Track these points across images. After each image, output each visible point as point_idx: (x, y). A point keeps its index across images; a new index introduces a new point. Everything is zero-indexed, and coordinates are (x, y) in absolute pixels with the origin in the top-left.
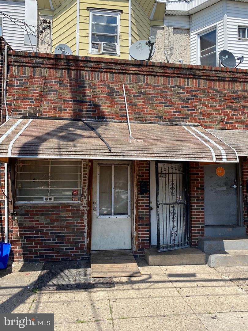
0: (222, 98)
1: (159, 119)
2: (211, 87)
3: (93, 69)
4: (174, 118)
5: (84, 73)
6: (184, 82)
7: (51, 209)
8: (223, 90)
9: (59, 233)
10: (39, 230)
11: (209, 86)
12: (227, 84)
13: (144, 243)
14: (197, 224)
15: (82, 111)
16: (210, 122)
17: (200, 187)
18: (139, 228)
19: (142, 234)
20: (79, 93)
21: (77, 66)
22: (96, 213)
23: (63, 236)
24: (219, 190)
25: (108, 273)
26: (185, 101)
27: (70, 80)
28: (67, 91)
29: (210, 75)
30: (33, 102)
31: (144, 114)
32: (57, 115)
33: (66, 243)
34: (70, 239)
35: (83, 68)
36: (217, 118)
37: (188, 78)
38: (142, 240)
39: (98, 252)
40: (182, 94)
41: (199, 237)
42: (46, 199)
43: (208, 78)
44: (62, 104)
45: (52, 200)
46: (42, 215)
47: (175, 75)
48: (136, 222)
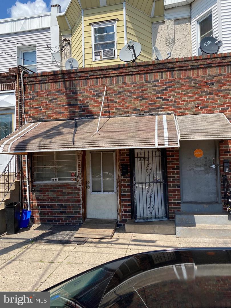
0: (197, 85)
1: (137, 111)
2: (185, 76)
3: (82, 78)
4: (149, 109)
5: (75, 82)
6: (158, 76)
7: (57, 187)
8: (197, 78)
9: (62, 205)
10: (49, 202)
11: (183, 76)
12: (201, 72)
13: (127, 215)
14: (174, 200)
15: (75, 112)
16: (184, 109)
17: (175, 168)
18: (122, 202)
19: (125, 207)
20: (73, 98)
21: (70, 77)
22: (89, 190)
23: (66, 207)
24: (197, 170)
25: (86, 235)
26: (160, 93)
27: (66, 89)
28: (64, 98)
29: (183, 65)
30: (41, 110)
31: (123, 109)
32: (58, 117)
33: (68, 212)
34: (70, 209)
35: (74, 79)
36: (192, 105)
37: (162, 72)
38: (125, 212)
39: (91, 220)
40: (156, 87)
41: (176, 212)
42: (53, 180)
43: (181, 69)
44: (61, 108)
45: (57, 181)
46: (51, 191)
47: (150, 71)
48: (120, 198)
